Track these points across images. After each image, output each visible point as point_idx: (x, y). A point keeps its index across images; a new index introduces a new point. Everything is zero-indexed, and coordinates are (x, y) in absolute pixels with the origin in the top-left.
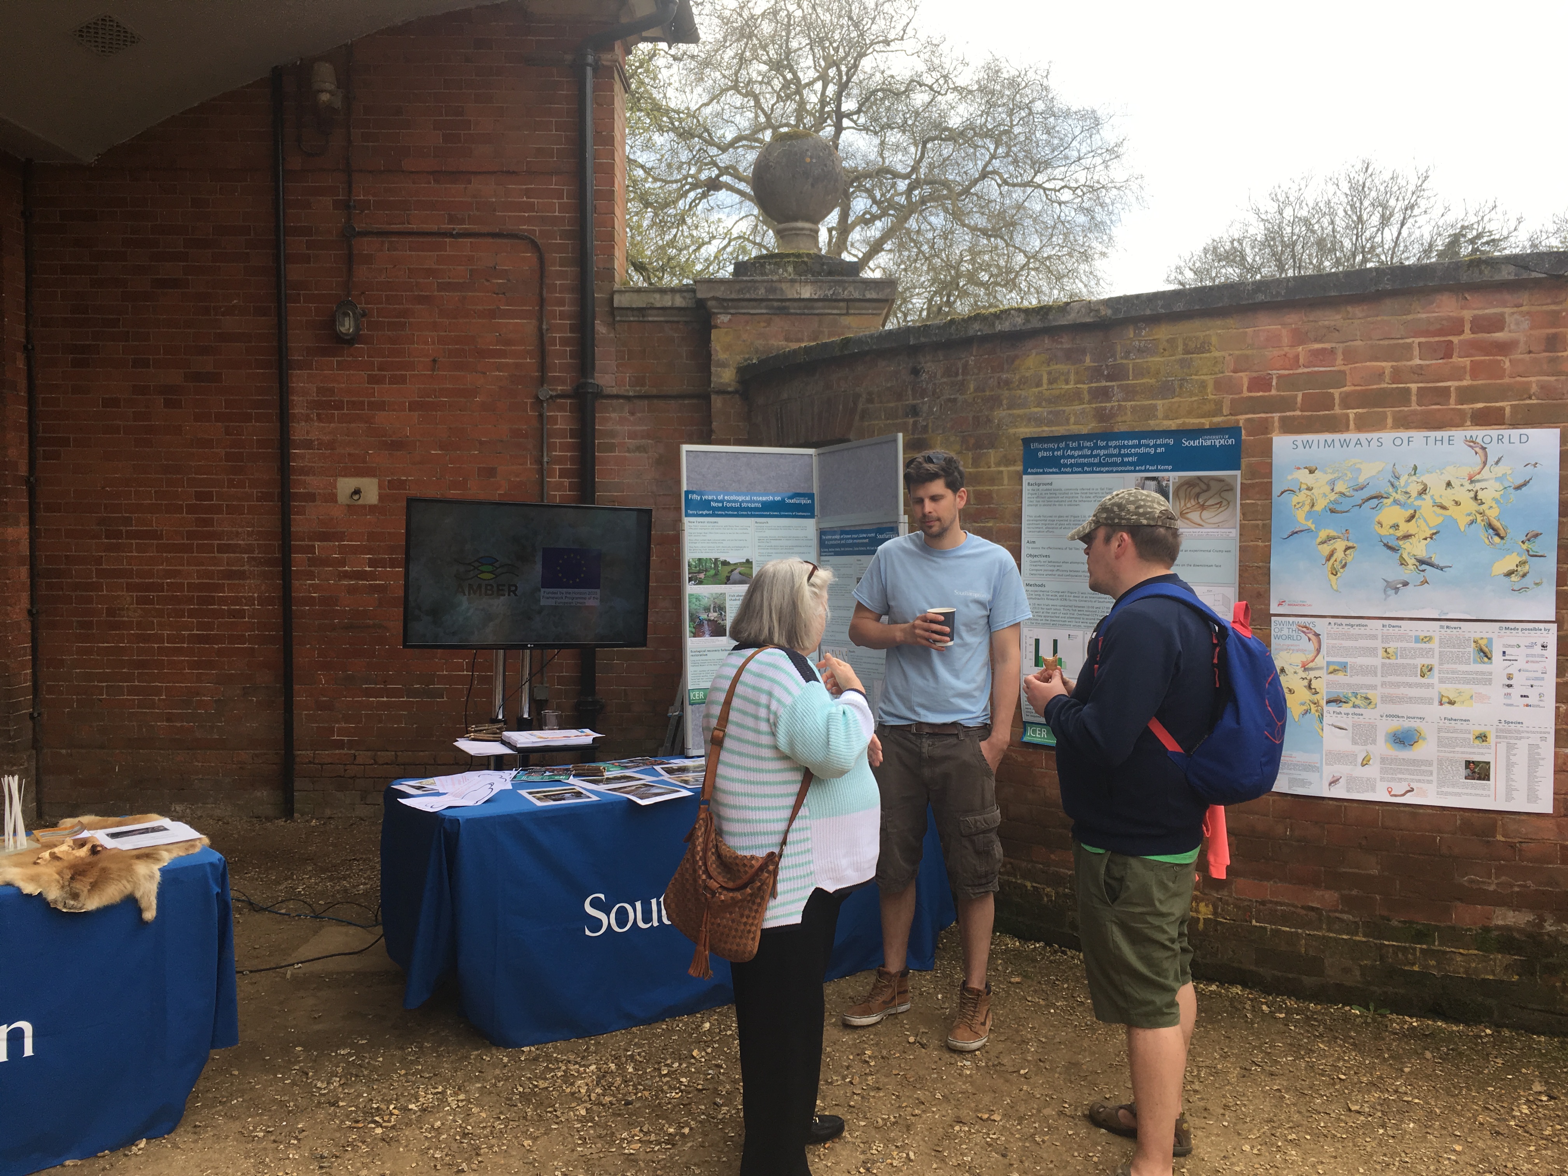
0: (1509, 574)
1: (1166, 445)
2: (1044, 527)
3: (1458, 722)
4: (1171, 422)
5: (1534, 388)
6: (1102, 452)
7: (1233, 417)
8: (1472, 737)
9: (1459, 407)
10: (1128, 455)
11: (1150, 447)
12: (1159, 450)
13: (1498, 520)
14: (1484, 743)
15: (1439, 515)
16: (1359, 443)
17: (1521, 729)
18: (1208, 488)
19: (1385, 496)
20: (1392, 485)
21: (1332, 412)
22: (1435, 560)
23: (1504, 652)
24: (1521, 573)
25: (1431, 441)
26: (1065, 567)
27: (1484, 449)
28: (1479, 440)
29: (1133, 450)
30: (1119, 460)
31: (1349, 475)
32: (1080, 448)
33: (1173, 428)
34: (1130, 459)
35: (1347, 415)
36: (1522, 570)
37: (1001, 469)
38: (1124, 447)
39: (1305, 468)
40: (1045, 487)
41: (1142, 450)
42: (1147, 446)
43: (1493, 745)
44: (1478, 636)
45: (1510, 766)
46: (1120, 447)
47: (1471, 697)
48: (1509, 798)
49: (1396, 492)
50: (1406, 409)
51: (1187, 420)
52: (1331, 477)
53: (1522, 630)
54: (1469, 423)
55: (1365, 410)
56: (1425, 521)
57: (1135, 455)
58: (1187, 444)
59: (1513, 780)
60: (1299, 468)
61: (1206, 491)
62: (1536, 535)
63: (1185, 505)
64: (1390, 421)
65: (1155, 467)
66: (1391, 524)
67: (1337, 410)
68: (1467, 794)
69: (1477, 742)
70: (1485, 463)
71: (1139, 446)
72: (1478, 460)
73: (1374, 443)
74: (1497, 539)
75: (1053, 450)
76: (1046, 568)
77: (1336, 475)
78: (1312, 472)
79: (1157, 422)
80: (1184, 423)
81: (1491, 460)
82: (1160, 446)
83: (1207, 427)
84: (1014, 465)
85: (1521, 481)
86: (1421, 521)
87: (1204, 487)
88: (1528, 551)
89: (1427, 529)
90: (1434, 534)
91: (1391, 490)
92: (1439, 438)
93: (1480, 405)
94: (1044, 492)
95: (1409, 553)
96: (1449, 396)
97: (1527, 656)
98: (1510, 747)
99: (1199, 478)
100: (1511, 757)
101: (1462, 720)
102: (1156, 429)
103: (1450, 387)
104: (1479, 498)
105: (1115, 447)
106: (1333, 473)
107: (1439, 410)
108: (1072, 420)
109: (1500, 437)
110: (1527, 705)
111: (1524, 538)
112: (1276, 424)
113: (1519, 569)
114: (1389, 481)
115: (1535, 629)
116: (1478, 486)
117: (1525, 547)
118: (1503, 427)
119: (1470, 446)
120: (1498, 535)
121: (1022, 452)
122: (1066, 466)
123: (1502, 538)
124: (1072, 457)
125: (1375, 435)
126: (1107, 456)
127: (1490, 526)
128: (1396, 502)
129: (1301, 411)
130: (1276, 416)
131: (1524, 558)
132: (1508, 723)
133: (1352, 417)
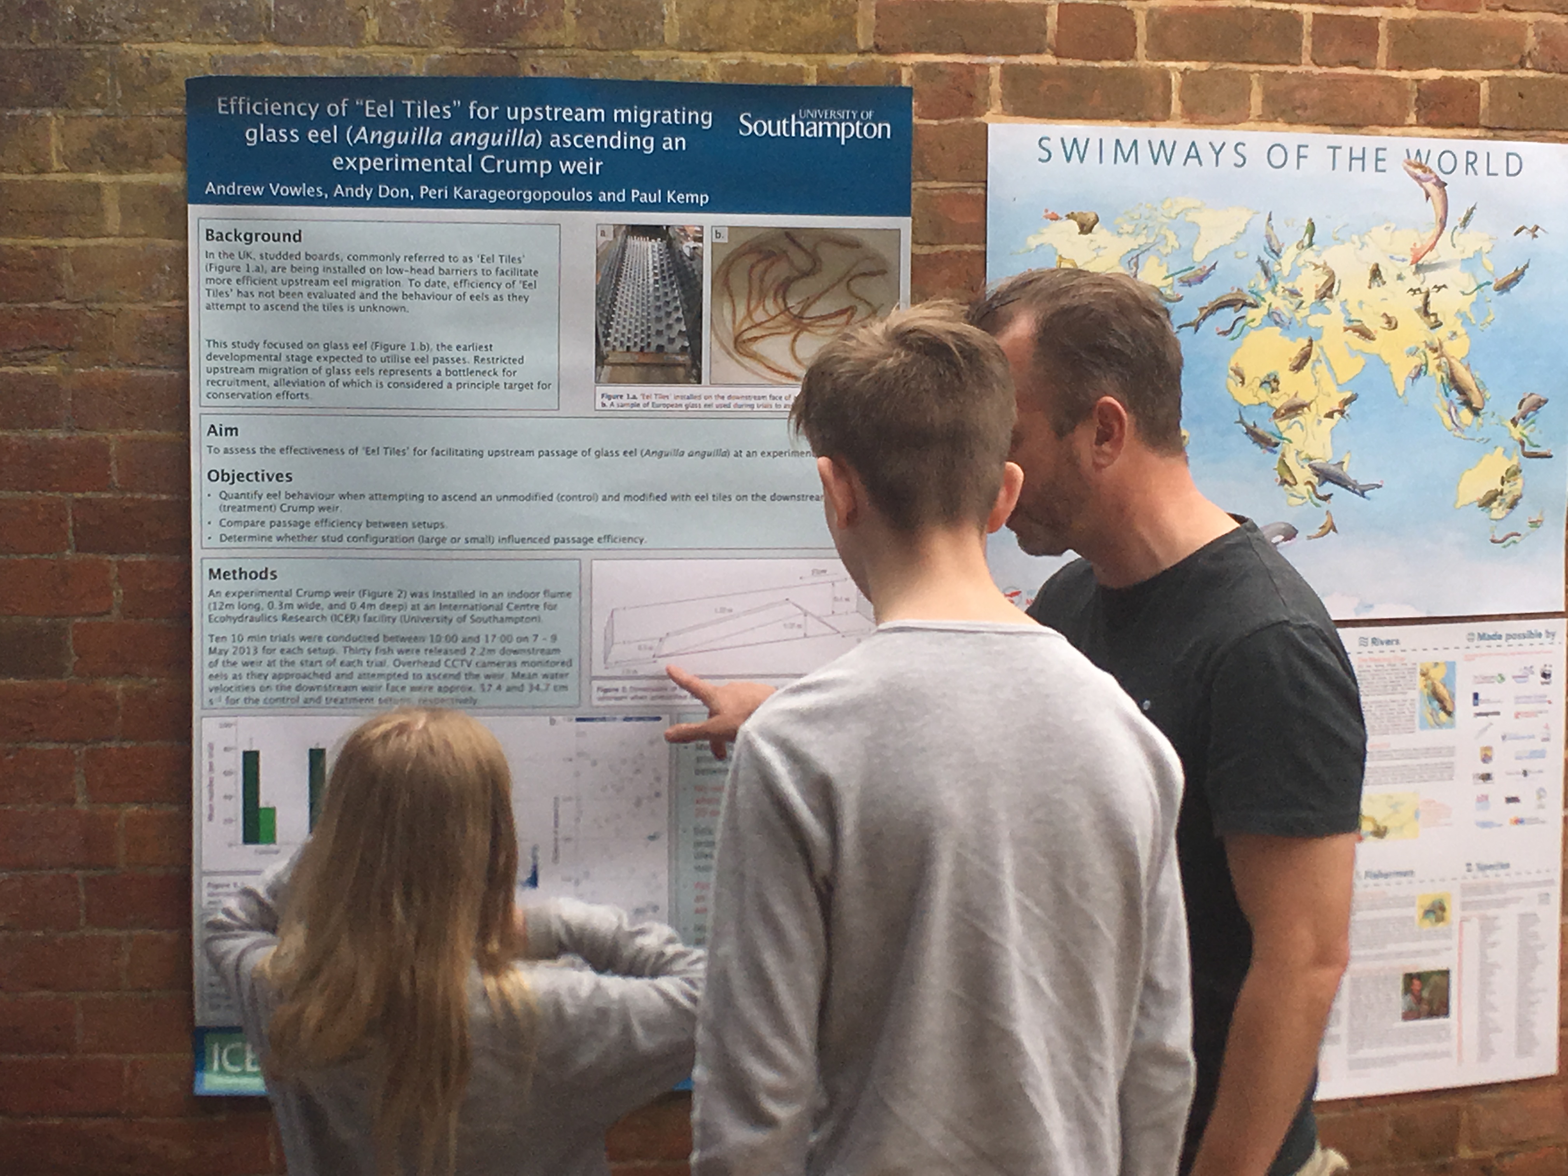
0: (1488, 502)
1: (692, 130)
2: (270, 379)
3: (1393, 880)
4: (704, 59)
5: (1531, 41)
6: (484, 140)
7: (885, 59)
8: (1416, 912)
9: (1395, 74)
10: (573, 154)
11: (642, 133)
12: (668, 145)
13: (1468, 368)
14: (1441, 925)
15: (1353, 353)
16: (1193, 152)
17: (1506, 880)
18: (814, 268)
19: (1250, 300)
20: (1266, 272)
21: (1131, 64)
22: (1351, 472)
23: (1476, 696)
24: (1509, 499)
25: (1343, 156)
26: (347, 510)
27: (1442, 185)
28: (1433, 164)
29: (588, 139)
30: (544, 168)
31: (1172, 240)
32: (400, 123)
33: (712, 76)
34: (581, 166)
35: (1165, 76)
36: (1512, 489)
37: (96, 177)
38: (561, 126)
39: (1069, 217)
40: (272, 247)
41: (617, 141)
42: (634, 128)
43: (1455, 927)
44: (1431, 657)
45: (1487, 970)
46: (547, 128)
47: (1417, 815)
48: (1486, 1051)
49: (1274, 292)
50: (1290, 70)
51: (754, 57)
52: (1130, 243)
53: (1509, 636)
54: (1412, 118)
55: (1203, 66)
56: (1331, 368)
57: (599, 153)
58: (753, 128)
59: (1493, 1008)
60: (1055, 218)
61: (805, 274)
62: (1539, 404)
63: (749, 314)
64: (1256, 99)
65: (657, 198)
66: (1263, 376)
67: (1143, 61)
68: (1406, 1057)
69: (1428, 925)
70: (1443, 224)
71: (609, 127)
72: (1431, 211)
73: (1229, 156)
74: (1465, 413)
75: (303, 125)
76: (278, 516)
77: (1142, 240)
78: (1086, 228)
79: (663, 54)
80: (744, 64)
81: (1455, 216)
82: (674, 130)
83: (812, 81)
84: (147, 167)
85: (1507, 272)
86: (1322, 368)
87: (801, 261)
88: (1522, 443)
89: (1333, 388)
90: (1347, 402)
91: (1263, 285)
92: (1357, 153)
93: (1433, 74)
94: (268, 264)
95: (1298, 453)
96: (1373, 45)
97: (1518, 699)
98: (1488, 926)
99: (789, 234)
100: (1489, 951)
101: (1399, 874)
102: (658, 78)
103: (1377, 19)
104: (1431, 311)
105: (530, 127)
106: (1134, 234)
107: (1358, 79)
108: (372, 27)
109: (1472, 158)
110: (1519, 821)
111: (1516, 413)
112: (996, 87)
113: (1506, 488)
114: (1260, 261)
115: (1530, 635)
116: (1432, 279)
117: (1516, 432)
118: (1476, 132)
119: (1417, 178)
120: (1467, 403)
121: (178, 125)
122: (351, 178)
123: (1476, 412)
124: (375, 150)
125: (1229, 135)
126: (498, 151)
127: (1453, 382)
128: (1274, 318)
129: (1057, 55)
130: (995, 62)
131: (1515, 462)
132: (1482, 868)
133: (1176, 80)
